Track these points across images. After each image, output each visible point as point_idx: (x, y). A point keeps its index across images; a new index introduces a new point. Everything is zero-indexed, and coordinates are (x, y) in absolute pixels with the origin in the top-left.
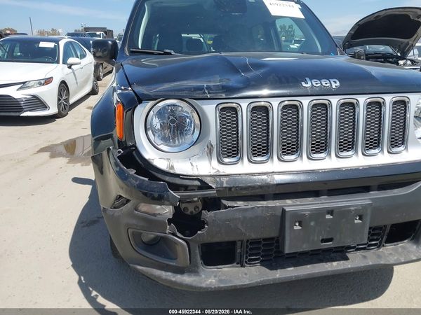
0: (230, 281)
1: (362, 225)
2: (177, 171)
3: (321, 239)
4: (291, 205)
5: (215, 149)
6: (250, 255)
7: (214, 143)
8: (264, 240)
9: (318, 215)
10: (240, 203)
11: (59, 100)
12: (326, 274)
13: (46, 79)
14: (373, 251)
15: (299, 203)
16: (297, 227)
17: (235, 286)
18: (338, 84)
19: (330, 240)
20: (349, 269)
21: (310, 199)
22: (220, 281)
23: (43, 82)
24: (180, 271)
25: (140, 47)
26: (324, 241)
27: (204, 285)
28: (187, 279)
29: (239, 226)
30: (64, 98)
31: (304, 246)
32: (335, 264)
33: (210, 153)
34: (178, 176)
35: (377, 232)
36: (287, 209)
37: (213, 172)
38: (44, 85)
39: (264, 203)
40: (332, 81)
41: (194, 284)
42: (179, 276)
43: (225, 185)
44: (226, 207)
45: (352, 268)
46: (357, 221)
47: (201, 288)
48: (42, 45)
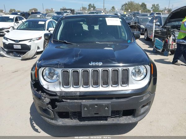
0: (66, 124)
1: (108, 110)
2: (49, 90)
3: (94, 113)
4: (84, 102)
5: (61, 83)
6: (74, 116)
7: (61, 81)
8: (78, 112)
9: (92, 106)
10: (68, 100)
11: (44, 45)
12: (98, 125)
13: (39, 38)
14: (117, 118)
15: (87, 101)
16: (86, 109)
17: (67, 125)
18: (102, 64)
19: (98, 114)
20: (106, 124)
21: (91, 100)
22: (63, 123)
23: (38, 39)
24: (52, 119)
25: (58, 39)
26: (95, 114)
27: (58, 124)
28: (53, 122)
29: (68, 108)
30: (46, 44)
31: (89, 115)
32: (102, 121)
33: (60, 84)
34: (50, 91)
35: (118, 112)
36: (82, 103)
37: (60, 90)
38: (38, 40)
39: (76, 101)
40: (100, 63)
41: (55, 123)
42: (52, 120)
43: (63, 95)
44: (63, 101)
45: (107, 124)
46: (106, 108)
47: (57, 125)
48: (40, 23)
